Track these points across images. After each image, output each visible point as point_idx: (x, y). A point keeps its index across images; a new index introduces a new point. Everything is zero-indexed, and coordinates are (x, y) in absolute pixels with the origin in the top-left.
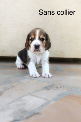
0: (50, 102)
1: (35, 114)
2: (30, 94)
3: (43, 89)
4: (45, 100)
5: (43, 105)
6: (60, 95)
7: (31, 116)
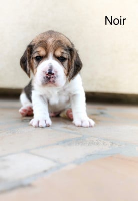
0: (65, 165)
1: (21, 186)
2: (27, 151)
3: (58, 144)
4: (55, 161)
5: (45, 171)
6: (91, 155)
7: (12, 189)
